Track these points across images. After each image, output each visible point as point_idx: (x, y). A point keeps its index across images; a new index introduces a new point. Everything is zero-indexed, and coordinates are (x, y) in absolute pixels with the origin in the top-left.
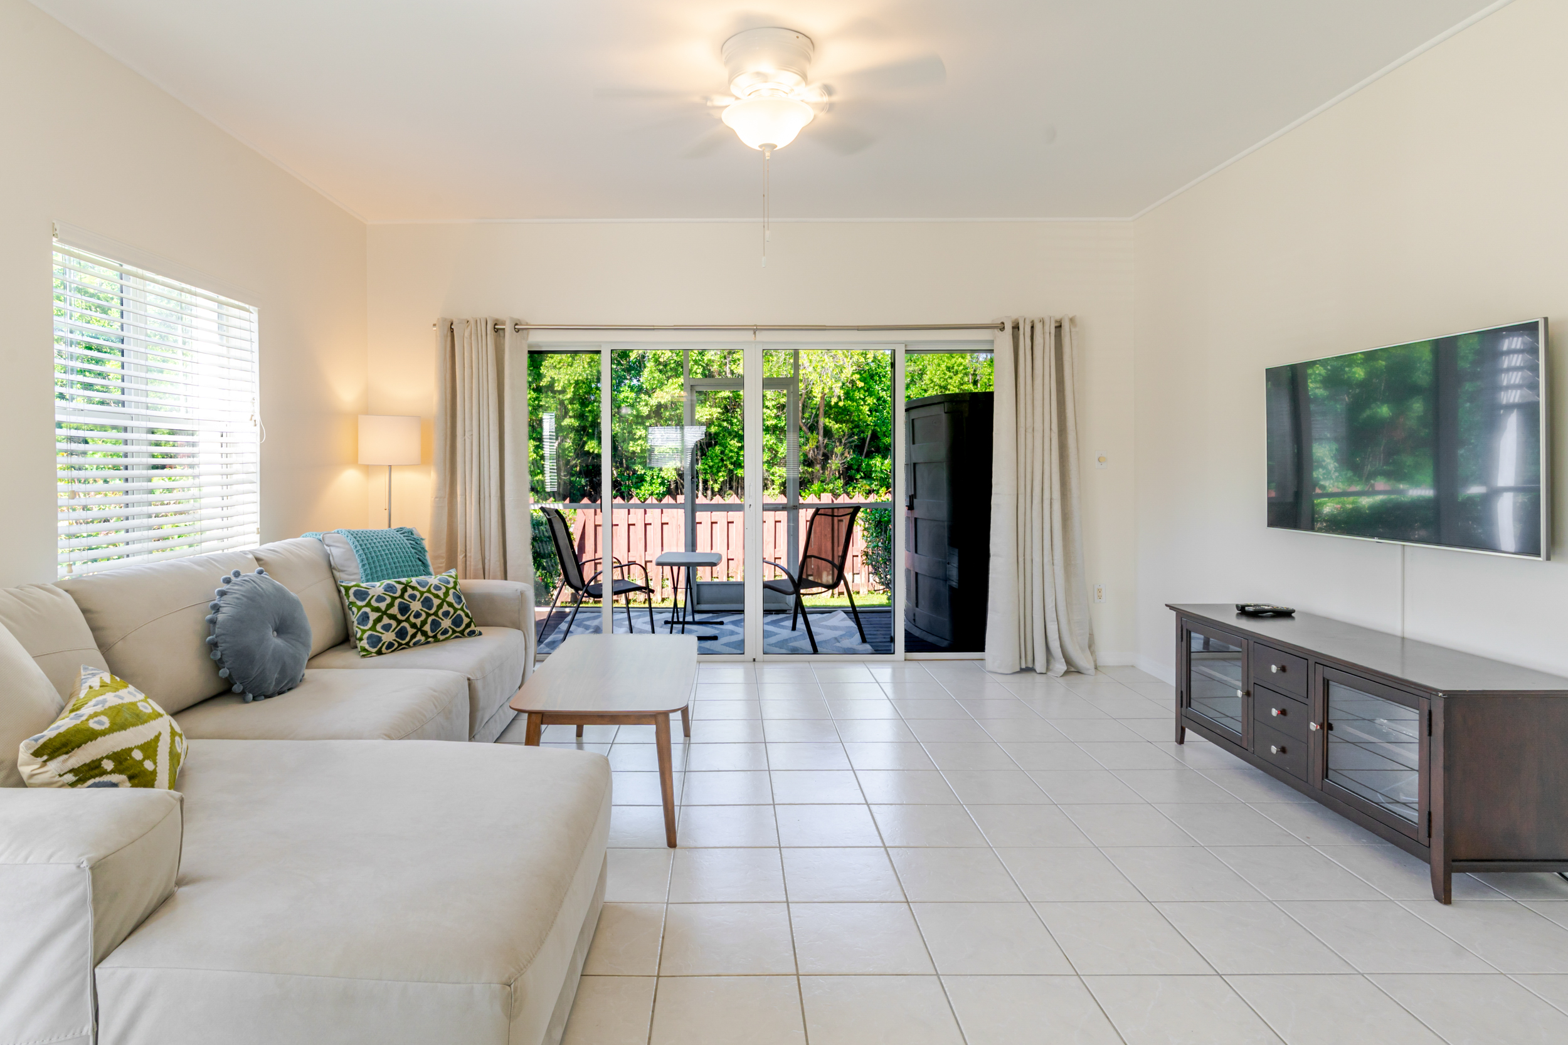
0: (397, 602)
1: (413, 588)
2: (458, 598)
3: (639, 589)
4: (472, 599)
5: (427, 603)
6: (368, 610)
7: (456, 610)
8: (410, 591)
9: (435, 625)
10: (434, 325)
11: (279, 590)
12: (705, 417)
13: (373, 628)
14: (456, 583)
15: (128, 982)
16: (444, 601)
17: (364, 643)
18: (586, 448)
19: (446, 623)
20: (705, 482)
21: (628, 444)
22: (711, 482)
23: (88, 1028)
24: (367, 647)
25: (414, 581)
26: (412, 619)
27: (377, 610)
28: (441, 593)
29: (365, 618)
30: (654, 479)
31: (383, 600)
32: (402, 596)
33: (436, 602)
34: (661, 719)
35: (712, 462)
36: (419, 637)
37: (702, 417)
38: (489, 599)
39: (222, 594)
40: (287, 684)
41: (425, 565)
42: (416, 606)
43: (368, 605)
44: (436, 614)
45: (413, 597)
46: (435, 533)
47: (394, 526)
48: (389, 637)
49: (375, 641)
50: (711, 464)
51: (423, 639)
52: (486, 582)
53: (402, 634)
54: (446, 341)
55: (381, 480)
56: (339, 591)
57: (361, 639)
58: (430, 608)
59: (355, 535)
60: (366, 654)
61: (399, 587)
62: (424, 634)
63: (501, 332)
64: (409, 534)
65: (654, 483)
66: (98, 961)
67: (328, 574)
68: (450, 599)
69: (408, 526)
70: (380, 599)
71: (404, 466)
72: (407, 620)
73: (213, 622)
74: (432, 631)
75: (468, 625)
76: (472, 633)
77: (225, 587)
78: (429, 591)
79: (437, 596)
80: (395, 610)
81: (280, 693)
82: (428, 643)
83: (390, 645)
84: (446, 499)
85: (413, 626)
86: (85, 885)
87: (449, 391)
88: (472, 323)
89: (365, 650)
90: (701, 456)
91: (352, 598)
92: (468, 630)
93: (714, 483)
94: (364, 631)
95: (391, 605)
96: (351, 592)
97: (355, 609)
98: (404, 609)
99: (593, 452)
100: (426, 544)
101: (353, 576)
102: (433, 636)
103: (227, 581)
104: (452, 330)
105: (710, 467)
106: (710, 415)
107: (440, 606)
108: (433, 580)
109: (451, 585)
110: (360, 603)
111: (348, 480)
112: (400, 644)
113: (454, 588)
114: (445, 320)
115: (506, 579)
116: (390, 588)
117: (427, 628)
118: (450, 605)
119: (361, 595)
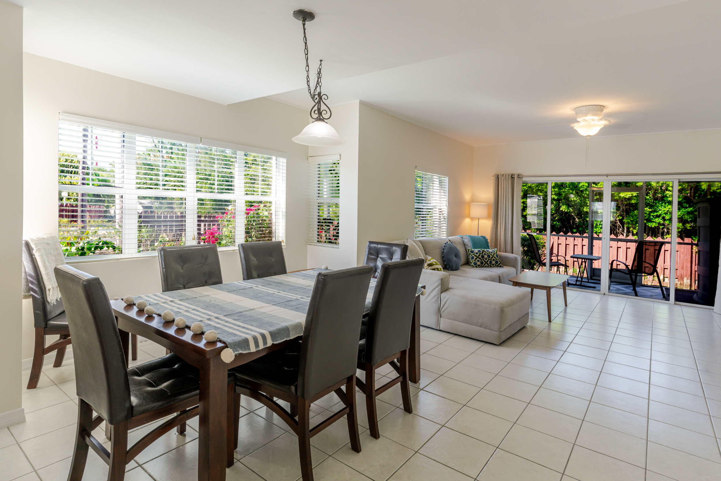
0: (481, 255)
1: (485, 252)
2: (497, 256)
3: (563, 265)
4: (501, 257)
5: (489, 256)
6: (474, 256)
7: (496, 259)
8: (484, 252)
9: (491, 262)
10: (493, 176)
11: (455, 247)
12: (628, 196)
13: (475, 260)
14: (496, 252)
15: (445, 297)
16: (493, 256)
17: (473, 264)
18: (561, 209)
19: (494, 262)
20: (628, 228)
21: (584, 208)
22: (631, 229)
23: (440, 303)
24: (473, 265)
25: (485, 250)
26: (485, 260)
27: (476, 256)
28: (492, 254)
29: (473, 258)
30: (598, 225)
31: (478, 254)
32: (482, 253)
33: (491, 256)
34: (548, 289)
35: (632, 218)
36: (486, 265)
37: (626, 195)
38: (506, 258)
39: (445, 246)
40: (457, 269)
41: (488, 246)
42: (486, 257)
43: (474, 254)
44: (491, 259)
45: (485, 254)
46: (491, 239)
47: (480, 235)
48: (479, 263)
49: (475, 264)
50: (632, 219)
51: (487, 265)
52: (506, 254)
53: (482, 263)
54: (496, 181)
55: (476, 222)
56: (466, 251)
57: (472, 263)
58: (489, 258)
59: (470, 237)
60: (473, 267)
61: (482, 251)
62: (488, 264)
63: (514, 178)
64: (484, 238)
65: (597, 227)
66: (441, 293)
67: (463, 246)
68: (495, 256)
69: (484, 236)
70: (477, 253)
71: (482, 218)
72: (483, 260)
73: (443, 252)
74: (490, 264)
75: (500, 264)
76: (500, 266)
77: (445, 245)
78: (489, 253)
79: (491, 255)
80: (480, 257)
81: (455, 270)
82: (489, 267)
83: (479, 265)
84: (495, 229)
85: (485, 261)
86: (440, 282)
87: (497, 196)
88: (504, 175)
89: (473, 266)
90: (626, 215)
91: (470, 252)
92: (499, 265)
93: (634, 229)
94: (473, 261)
95: (479, 255)
96: (470, 250)
97: (470, 255)
98: (483, 257)
99: (565, 211)
100: (489, 241)
101: (470, 247)
102: (490, 265)
103: (445, 244)
104: (498, 178)
105: (631, 221)
106: (631, 194)
107: (492, 258)
108: (490, 250)
109: (495, 252)
110: (472, 254)
111: (467, 221)
112: (481, 266)
113: (496, 253)
114: (496, 175)
115: (512, 253)
116: (479, 251)
117: (488, 263)
118: (495, 257)
119: (472, 252)
